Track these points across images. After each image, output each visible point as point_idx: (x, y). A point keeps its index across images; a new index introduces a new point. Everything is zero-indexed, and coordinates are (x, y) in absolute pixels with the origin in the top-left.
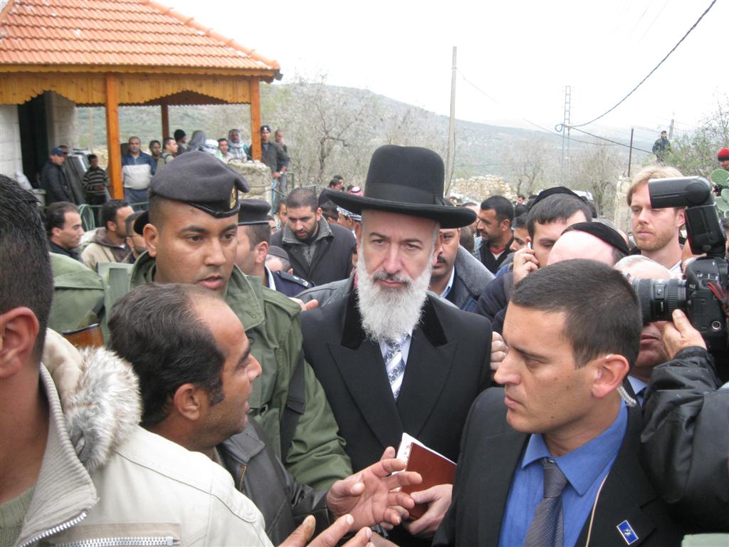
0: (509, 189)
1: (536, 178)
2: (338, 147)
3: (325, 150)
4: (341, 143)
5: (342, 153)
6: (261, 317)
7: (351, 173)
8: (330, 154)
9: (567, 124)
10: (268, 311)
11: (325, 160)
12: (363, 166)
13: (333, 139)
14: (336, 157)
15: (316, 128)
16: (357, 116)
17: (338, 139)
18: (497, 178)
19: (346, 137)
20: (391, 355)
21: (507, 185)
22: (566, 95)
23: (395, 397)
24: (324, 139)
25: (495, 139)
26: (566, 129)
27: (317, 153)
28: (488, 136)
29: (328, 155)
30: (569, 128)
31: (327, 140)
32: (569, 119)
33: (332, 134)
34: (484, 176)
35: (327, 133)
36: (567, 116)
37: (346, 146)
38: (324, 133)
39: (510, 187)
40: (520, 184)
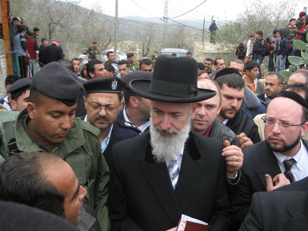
0: (138, 47)
1: (151, 42)
2: (58, 28)
3: (52, 29)
4: (60, 25)
5: (60, 31)
6: (84, 141)
7: (66, 41)
8: (54, 31)
9: (166, 17)
10: (86, 135)
11: (52, 34)
12: (71, 37)
13: (55, 23)
14: (58, 33)
15: (46, 18)
16: (67, 12)
17: (58, 24)
18: (132, 42)
19: (62, 22)
20: (172, 166)
21: (137, 45)
22: (165, 3)
23: (174, 188)
24: (51, 23)
25: (127, 25)
26: (166, 19)
27: (47, 31)
28: (124, 23)
29: (53, 32)
30: (167, 19)
31: (52, 24)
32: (167, 15)
33: (54, 21)
34: (127, 41)
35: (52, 20)
36: (166, 14)
37: (62, 27)
38: (50, 20)
39: (139, 46)
40: (144, 45)
